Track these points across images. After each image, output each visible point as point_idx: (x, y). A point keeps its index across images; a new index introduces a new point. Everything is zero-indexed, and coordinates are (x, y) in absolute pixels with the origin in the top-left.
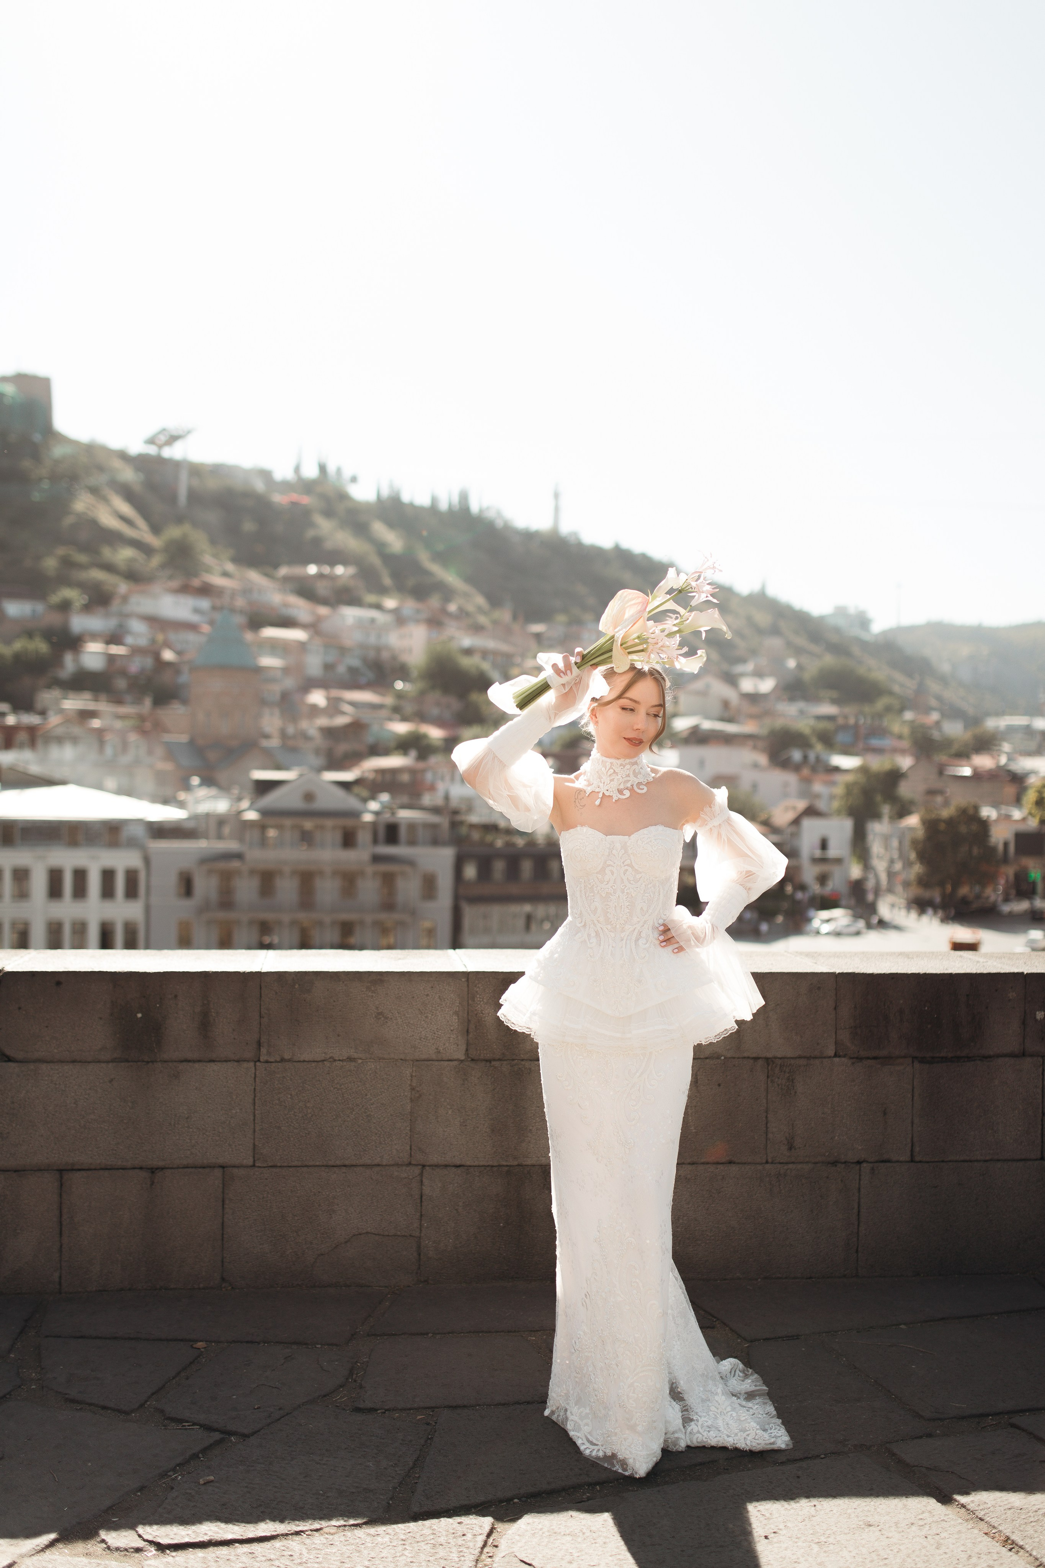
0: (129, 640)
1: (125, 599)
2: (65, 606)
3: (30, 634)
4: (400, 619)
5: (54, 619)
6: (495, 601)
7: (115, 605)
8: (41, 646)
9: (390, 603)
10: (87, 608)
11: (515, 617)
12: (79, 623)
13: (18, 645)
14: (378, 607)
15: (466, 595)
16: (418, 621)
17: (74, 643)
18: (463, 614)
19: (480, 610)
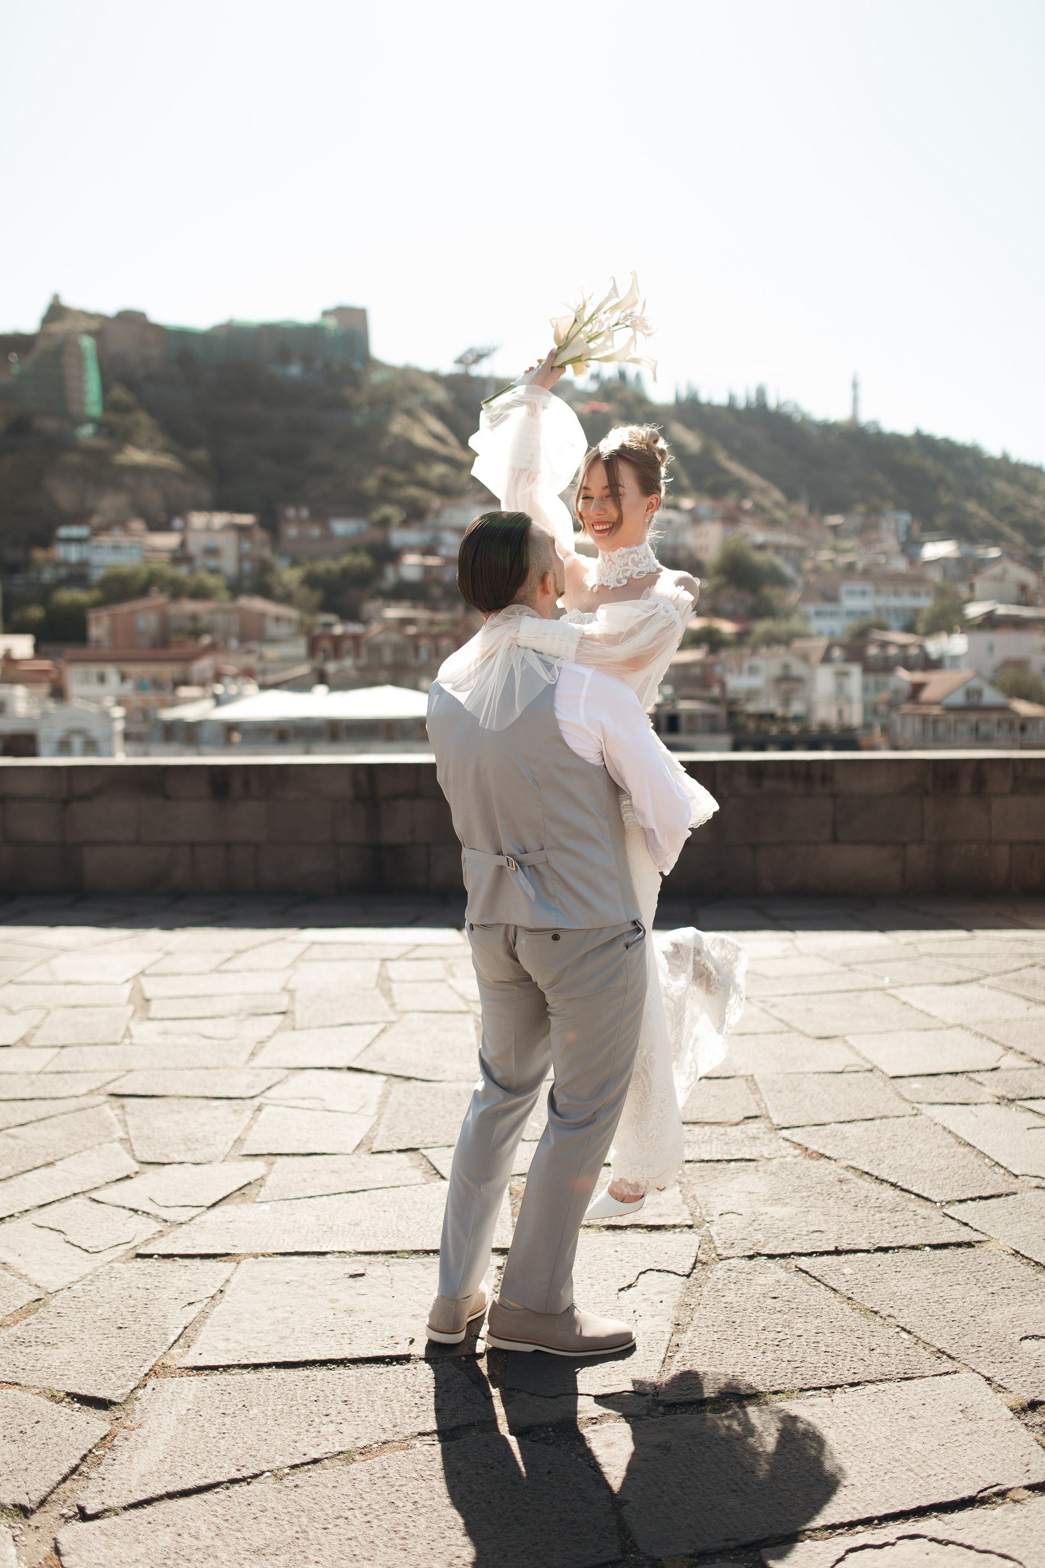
0: (443, 551)
1: (438, 513)
2: (385, 523)
3: (355, 550)
4: (695, 518)
5: (375, 535)
6: (791, 496)
7: (430, 520)
8: (364, 561)
9: (687, 503)
10: (406, 523)
11: (811, 510)
12: (398, 537)
13: (346, 560)
14: (675, 507)
15: (763, 492)
16: (713, 519)
17: (391, 555)
18: (759, 509)
19: (777, 504)
